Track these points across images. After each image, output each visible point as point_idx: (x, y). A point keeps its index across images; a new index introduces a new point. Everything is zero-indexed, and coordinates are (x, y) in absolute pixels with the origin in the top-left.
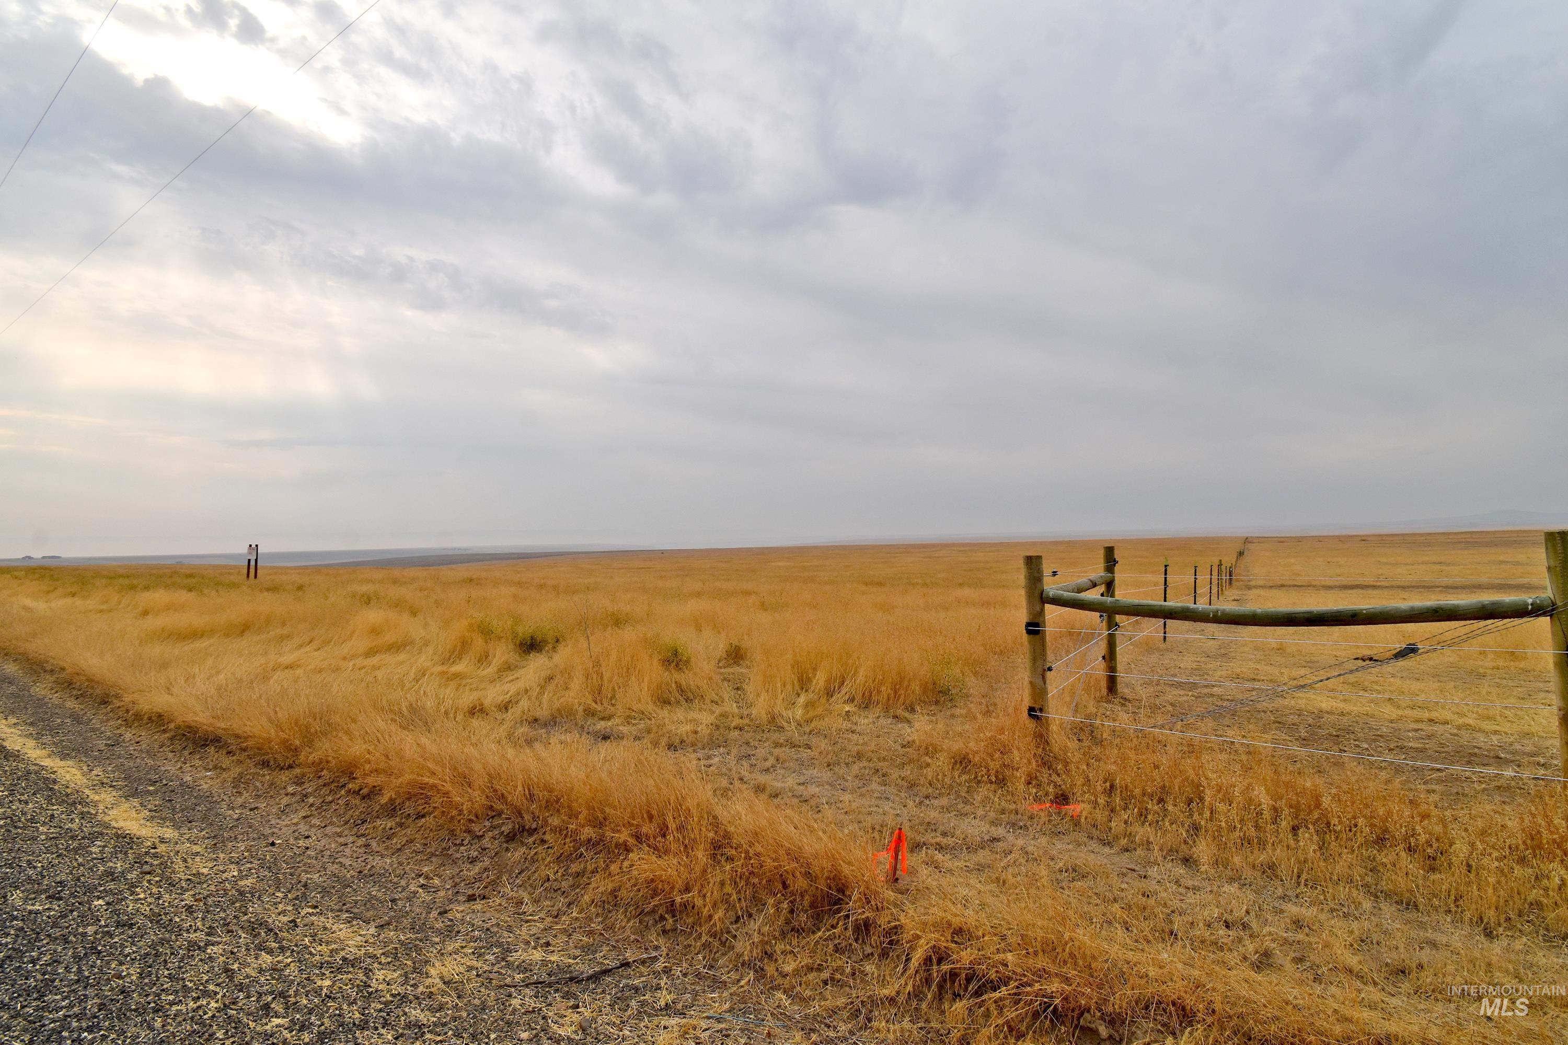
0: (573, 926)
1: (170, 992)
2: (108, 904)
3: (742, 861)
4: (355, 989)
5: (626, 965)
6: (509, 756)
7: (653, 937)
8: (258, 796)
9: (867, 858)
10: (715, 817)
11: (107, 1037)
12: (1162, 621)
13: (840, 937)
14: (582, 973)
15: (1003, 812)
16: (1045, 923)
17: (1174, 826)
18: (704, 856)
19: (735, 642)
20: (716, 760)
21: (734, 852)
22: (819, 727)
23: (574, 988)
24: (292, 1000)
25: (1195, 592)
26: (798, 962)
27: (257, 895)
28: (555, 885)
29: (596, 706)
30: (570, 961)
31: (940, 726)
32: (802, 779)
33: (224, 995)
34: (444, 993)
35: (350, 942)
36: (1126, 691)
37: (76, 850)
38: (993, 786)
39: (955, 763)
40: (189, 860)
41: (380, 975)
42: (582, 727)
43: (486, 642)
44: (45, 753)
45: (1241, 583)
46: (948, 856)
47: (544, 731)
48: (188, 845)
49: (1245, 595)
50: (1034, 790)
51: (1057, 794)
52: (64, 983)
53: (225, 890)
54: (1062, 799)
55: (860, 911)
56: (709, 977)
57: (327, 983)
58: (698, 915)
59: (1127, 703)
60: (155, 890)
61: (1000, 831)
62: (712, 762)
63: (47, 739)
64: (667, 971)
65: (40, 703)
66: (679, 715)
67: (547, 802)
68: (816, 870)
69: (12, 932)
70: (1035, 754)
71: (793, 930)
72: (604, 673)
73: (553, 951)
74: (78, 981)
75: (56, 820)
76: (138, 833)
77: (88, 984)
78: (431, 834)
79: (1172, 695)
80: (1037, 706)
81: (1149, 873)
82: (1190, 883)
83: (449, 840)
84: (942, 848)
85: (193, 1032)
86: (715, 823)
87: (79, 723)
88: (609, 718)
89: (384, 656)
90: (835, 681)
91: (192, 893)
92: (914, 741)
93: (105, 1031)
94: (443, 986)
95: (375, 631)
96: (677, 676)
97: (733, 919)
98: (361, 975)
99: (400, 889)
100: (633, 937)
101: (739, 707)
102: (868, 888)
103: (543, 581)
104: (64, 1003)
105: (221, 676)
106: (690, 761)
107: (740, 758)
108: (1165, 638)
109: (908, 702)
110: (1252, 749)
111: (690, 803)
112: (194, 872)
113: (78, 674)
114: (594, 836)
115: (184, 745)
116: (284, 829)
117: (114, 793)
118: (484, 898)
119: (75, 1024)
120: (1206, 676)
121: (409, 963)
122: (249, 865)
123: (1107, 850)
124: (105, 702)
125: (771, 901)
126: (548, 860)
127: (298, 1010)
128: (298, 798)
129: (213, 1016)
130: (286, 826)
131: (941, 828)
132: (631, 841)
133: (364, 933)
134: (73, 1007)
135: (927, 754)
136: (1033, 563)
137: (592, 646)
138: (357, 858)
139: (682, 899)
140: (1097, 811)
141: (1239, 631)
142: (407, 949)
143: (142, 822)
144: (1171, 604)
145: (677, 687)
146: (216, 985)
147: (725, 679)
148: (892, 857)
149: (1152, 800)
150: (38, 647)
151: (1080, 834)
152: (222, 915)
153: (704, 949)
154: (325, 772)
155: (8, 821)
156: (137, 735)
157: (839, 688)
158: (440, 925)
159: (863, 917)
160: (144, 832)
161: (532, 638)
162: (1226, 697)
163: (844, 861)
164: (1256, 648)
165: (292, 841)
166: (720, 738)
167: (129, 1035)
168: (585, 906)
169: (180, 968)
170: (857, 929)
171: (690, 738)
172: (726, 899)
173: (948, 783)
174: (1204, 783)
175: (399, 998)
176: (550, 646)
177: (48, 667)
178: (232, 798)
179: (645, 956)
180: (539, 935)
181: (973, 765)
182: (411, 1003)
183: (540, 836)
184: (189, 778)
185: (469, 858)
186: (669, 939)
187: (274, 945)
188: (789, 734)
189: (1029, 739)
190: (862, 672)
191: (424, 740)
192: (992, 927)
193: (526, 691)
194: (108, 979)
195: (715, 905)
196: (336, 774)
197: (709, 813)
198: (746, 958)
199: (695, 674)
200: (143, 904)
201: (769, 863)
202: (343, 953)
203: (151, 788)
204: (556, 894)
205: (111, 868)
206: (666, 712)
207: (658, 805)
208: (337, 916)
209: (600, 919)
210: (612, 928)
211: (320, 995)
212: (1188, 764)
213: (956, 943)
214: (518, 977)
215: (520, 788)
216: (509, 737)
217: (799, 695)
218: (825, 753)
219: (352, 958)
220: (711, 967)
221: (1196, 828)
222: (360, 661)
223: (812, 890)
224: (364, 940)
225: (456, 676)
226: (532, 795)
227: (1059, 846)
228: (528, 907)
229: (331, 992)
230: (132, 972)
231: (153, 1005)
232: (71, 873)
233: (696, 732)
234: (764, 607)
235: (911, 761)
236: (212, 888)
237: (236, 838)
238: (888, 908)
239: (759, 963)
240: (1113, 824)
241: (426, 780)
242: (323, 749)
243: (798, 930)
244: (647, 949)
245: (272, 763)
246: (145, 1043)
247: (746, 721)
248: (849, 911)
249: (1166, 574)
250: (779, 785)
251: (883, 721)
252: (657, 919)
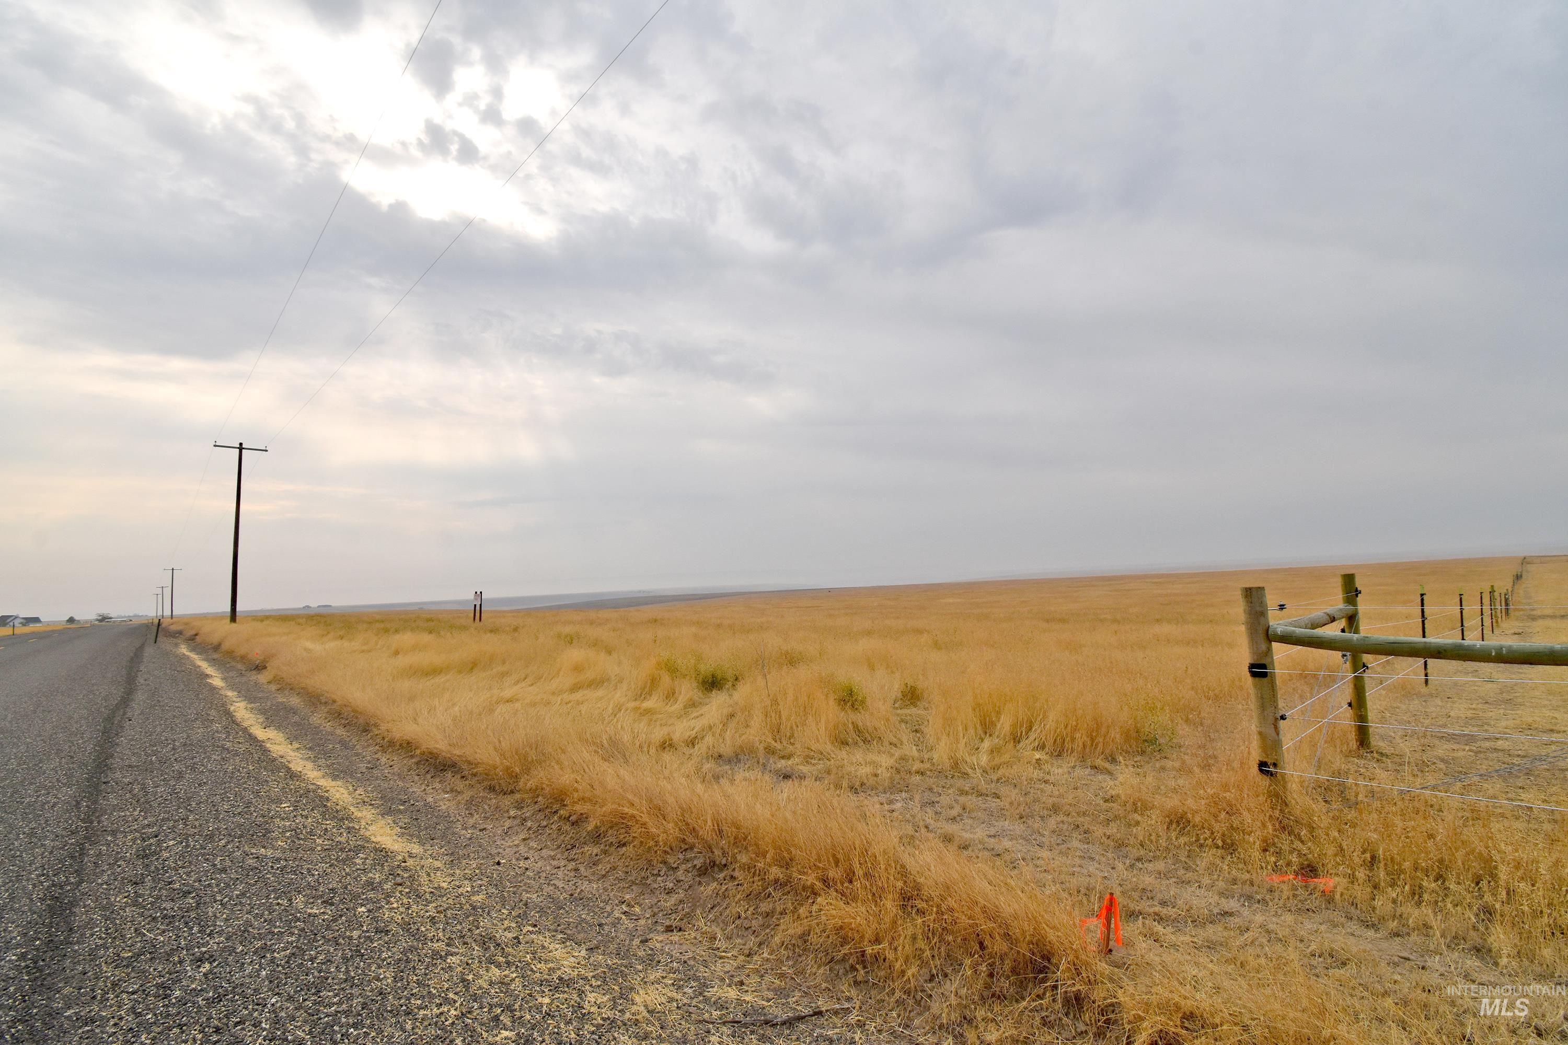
0: (765, 967)
1: (418, 997)
2: (369, 911)
3: (934, 915)
4: (571, 1009)
5: (819, 1013)
6: (698, 791)
7: (844, 987)
8: (486, 818)
9: (1074, 924)
10: (903, 866)
11: (369, 1034)
12: (1422, 661)
13: (1047, 1009)
14: (776, 1017)
15: (1234, 881)
16: (1299, 1014)
17: (1459, 908)
18: (892, 906)
19: (910, 682)
20: (898, 805)
21: (924, 905)
22: (1007, 774)
23: (769, 1031)
24: (518, 1014)
25: (1462, 625)
26: (1001, 1032)
27: (487, 910)
28: (746, 924)
29: (776, 745)
30: (764, 1002)
31: (1149, 779)
32: (992, 831)
33: (462, 1004)
34: (649, 1022)
35: (565, 962)
36: (1381, 744)
37: (344, 861)
38: (1219, 851)
39: (1171, 822)
40: (432, 874)
41: (591, 997)
42: (764, 765)
43: (673, 680)
44: (320, 774)
45: (1521, 613)
46: (1170, 929)
47: (728, 767)
48: (431, 861)
49: (1528, 627)
50: (1273, 859)
51: (1303, 864)
52: (335, 982)
53: (460, 904)
54: (1310, 870)
55: (1069, 982)
56: (905, 1037)
57: (547, 1000)
58: (890, 969)
59: (1384, 759)
60: (405, 901)
61: (1232, 904)
62: (894, 807)
63: (322, 762)
64: (861, 1025)
65: (317, 730)
66: (858, 757)
67: (735, 838)
68: (1016, 932)
69: (296, 932)
70: (1271, 816)
71: (993, 995)
72: (782, 712)
73: (747, 991)
74: (346, 980)
75: (329, 833)
76: (392, 848)
77: (354, 984)
78: (632, 863)
79: (1442, 749)
80: (1269, 761)
81: (1429, 964)
82: (1485, 978)
83: (647, 869)
84: (1161, 919)
85: (437, 1036)
86: (903, 873)
87: (346, 748)
88: (788, 757)
89: (585, 692)
90: (1021, 726)
91: (434, 905)
92: (1118, 796)
93: (367, 1028)
94: (647, 1015)
95: (578, 668)
96: (853, 716)
97: (927, 977)
98: (575, 996)
99: (606, 915)
100: (824, 985)
101: (919, 751)
102: (1077, 958)
103: (719, 621)
104: (335, 1000)
105: (457, 709)
106: (873, 805)
107: (923, 805)
108: (1426, 682)
109: (1107, 751)
110: (1558, 817)
111: (876, 849)
112: (436, 886)
113: (345, 706)
114: (781, 877)
115: (427, 769)
116: (508, 850)
117: (373, 811)
118: (680, 930)
119: (344, 1020)
120: (1486, 727)
121: (616, 988)
122: (479, 882)
123: (1370, 933)
124: (366, 731)
125: (968, 962)
126: (738, 896)
127: (523, 1025)
128: (518, 821)
129: (453, 1023)
130: (510, 847)
131: (1160, 897)
132: (819, 885)
133: (576, 954)
134: (342, 1004)
135: (1136, 811)
136: (1253, 596)
137: (769, 684)
138: (569, 881)
139: (873, 949)
140: (1356, 887)
141: (1525, 671)
142: (613, 974)
143: (395, 837)
144: (1433, 639)
145: (854, 727)
146: (455, 993)
147: (902, 721)
148: (1104, 925)
149: (1427, 876)
150: (316, 682)
151: (1335, 913)
152: (459, 927)
153: (898, 1006)
154: (540, 799)
155: (293, 833)
156: (391, 759)
157: (1027, 733)
158: (641, 953)
159: (1074, 989)
160: (396, 847)
161: (713, 676)
162: (1516, 753)
163: (1047, 926)
164: (1550, 692)
165: (514, 861)
166: (901, 782)
167: (386, 1034)
168: (775, 948)
169: (426, 974)
170: (1067, 1001)
171: (870, 781)
172: (918, 955)
173: (1164, 844)
174: (1497, 857)
175: (609, 1022)
176: (730, 684)
177: (323, 700)
178: (466, 819)
179: (837, 1006)
180: (734, 973)
181: (1194, 826)
182: (619, 1028)
183: (730, 872)
184: (431, 800)
185: (665, 889)
186: (861, 992)
187: (501, 959)
188: (975, 781)
189: (1262, 798)
190: (1052, 716)
191: (622, 772)
192: (1230, 1014)
193: (710, 728)
194: (369, 980)
195: (907, 960)
196: (550, 801)
197: (896, 862)
198: (945, 1021)
199: (872, 714)
200: (396, 913)
201: (964, 921)
202: (559, 973)
203: (402, 807)
204: (747, 933)
205: (371, 878)
206: (844, 752)
207: (843, 849)
208: (554, 936)
209: (791, 963)
210: (802, 972)
211: (541, 1011)
212: (1472, 834)
213: (1187, 1029)
214: (716, 1014)
215: (709, 823)
216: (698, 770)
217: (982, 740)
218: (1016, 804)
219: (567, 978)
220: (907, 1026)
221: (1488, 911)
222: (566, 696)
223: (1012, 955)
224: (577, 961)
225: (648, 711)
226: (721, 831)
227: (1308, 925)
228: (721, 944)
229: (550, 1010)
230: (388, 975)
231: (404, 1008)
232: (341, 882)
233: (876, 775)
234: (937, 646)
235: (1116, 817)
236: (450, 901)
237: (469, 856)
238: (1102, 982)
239: (958, 1029)
240: (1378, 903)
241: (626, 810)
242: (537, 777)
243: (999, 996)
244: (839, 999)
245: (497, 787)
246: (398, 1043)
247: (927, 765)
248: (1057, 981)
249: (1422, 605)
250: (967, 835)
251: (1079, 772)
252: (848, 968)
